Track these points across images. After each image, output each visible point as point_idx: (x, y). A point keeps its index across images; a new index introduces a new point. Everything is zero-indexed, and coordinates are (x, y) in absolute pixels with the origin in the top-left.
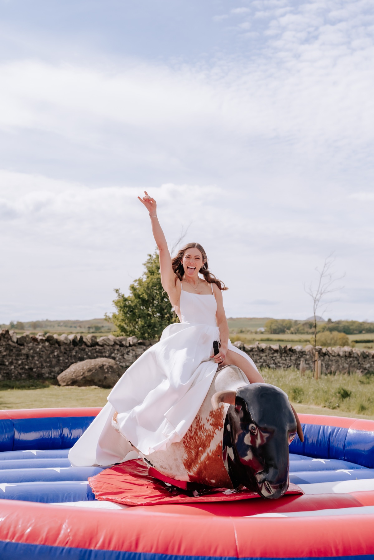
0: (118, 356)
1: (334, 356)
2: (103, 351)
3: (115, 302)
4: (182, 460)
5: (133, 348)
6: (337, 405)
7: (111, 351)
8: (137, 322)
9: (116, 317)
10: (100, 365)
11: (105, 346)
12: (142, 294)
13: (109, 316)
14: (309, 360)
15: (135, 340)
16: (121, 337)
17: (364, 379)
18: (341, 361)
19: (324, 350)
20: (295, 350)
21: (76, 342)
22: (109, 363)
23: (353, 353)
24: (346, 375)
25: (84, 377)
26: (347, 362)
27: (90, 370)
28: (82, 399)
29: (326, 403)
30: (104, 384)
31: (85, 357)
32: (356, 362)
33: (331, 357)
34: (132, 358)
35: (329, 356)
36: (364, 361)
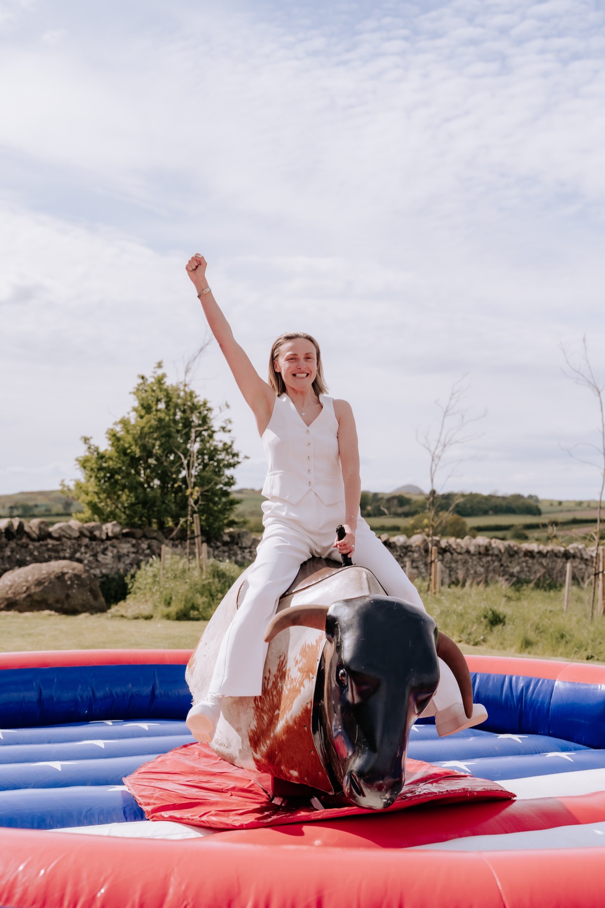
0: (88, 557)
1: (460, 553)
2: (60, 547)
3: (80, 461)
4: (247, 731)
5: (113, 543)
6: (482, 637)
7: (74, 548)
8: (119, 497)
9: (81, 488)
10: (57, 574)
11: (64, 539)
12: (129, 448)
13: (68, 486)
14: (418, 561)
15: (117, 529)
16: (92, 524)
17: (511, 593)
18: (472, 562)
19: (443, 543)
20: (394, 543)
21: (12, 533)
22: (73, 569)
23: (493, 548)
24: (482, 586)
25: (29, 596)
26: (481, 564)
27: (39, 583)
28: (30, 635)
29: (462, 635)
30: (66, 606)
31: (28, 558)
32: (496, 564)
33: (455, 554)
34: (112, 560)
35: (452, 554)
36: (510, 562)
